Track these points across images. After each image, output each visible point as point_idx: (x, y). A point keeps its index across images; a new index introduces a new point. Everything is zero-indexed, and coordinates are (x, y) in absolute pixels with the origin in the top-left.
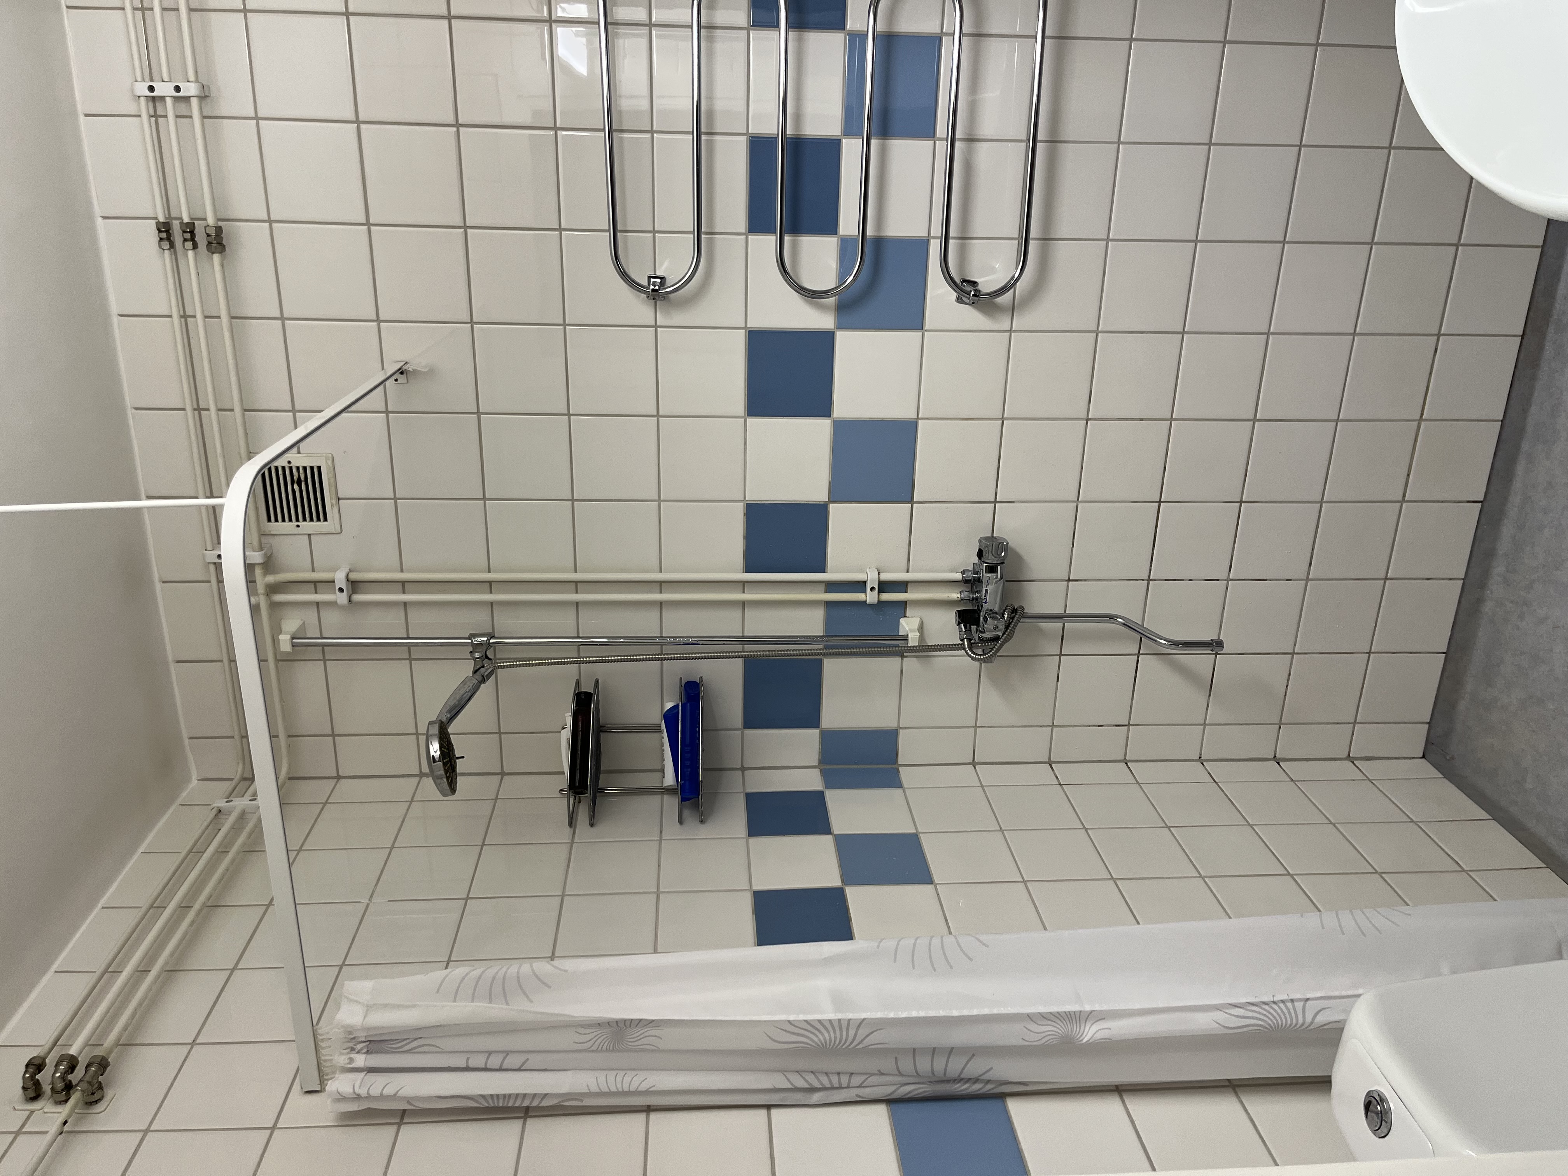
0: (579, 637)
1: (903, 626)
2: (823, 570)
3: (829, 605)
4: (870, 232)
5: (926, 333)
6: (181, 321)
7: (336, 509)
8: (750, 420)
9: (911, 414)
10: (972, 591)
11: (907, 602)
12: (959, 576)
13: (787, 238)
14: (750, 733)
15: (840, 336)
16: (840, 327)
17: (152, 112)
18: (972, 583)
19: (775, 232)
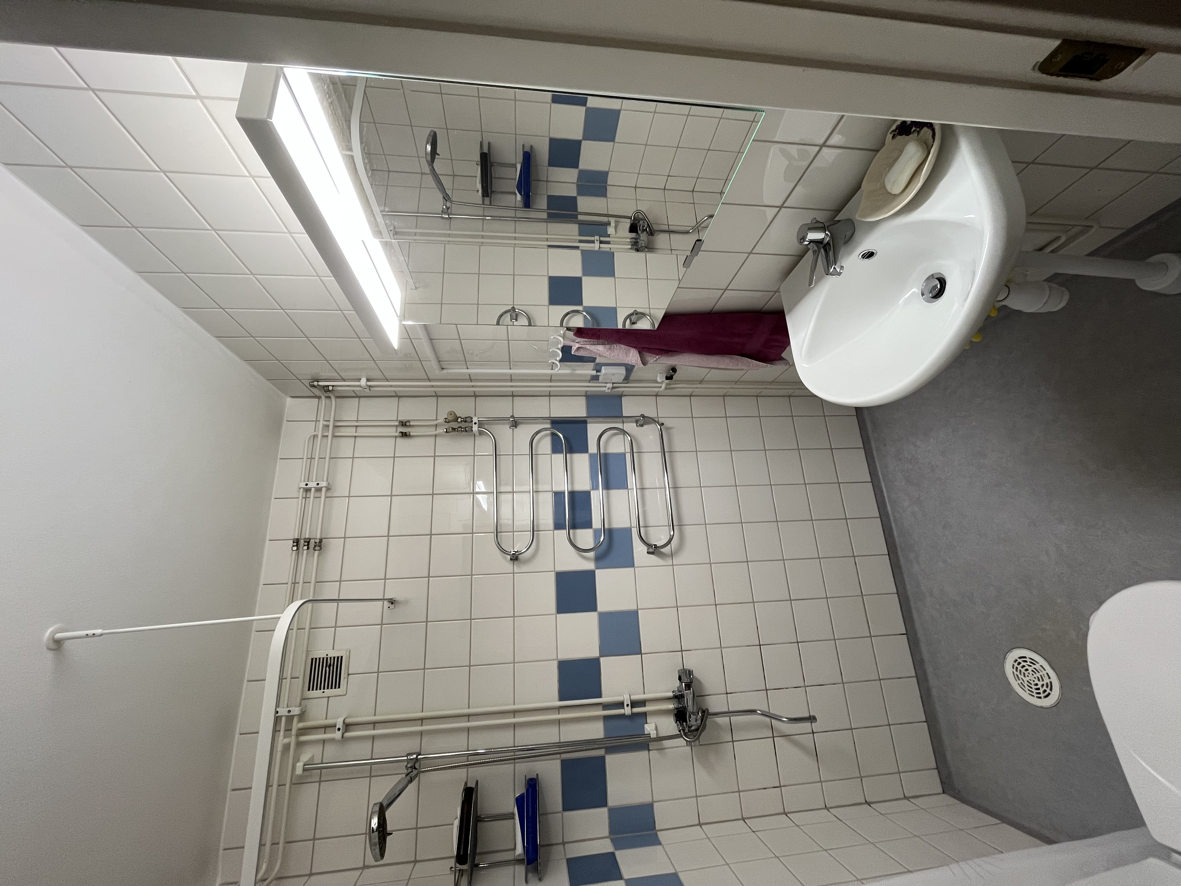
0: (468, 751)
1: (647, 729)
2: (600, 696)
3: (606, 718)
4: (606, 527)
5: (636, 568)
6: (291, 585)
7: (346, 680)
8: (559, 616)
9: (635, 608)
10: (679, 703)
11: (646, 713)
12: (671, 694)
13: (571, 531)
14: (567, 814)
15: (598, 572)
16: (598, 568)
17: (304, 496)
18: (678, 697)
19: (566, 529)
